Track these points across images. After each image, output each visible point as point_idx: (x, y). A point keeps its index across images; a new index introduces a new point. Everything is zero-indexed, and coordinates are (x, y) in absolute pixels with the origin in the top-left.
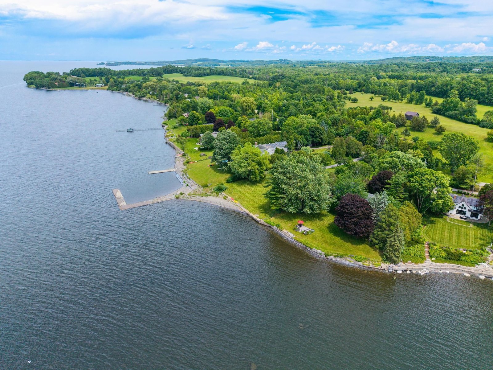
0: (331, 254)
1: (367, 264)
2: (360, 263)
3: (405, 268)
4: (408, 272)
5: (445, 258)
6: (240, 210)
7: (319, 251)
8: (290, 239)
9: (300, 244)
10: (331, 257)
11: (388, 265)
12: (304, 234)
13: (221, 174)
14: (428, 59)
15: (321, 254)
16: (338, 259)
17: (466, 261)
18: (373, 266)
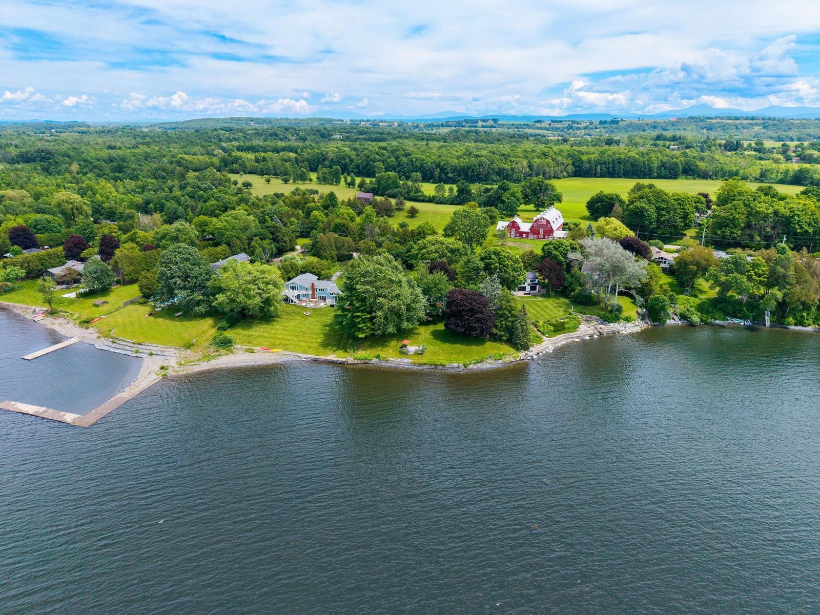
0: (469, 362)
1: (508, 359)
2: (501, 361)
3: (537, 351)
4: (541, 354)
5: (554, 331)
6: (297, 358)
7: (455, 365)
8: (407, 367)
9: (425, 367)
10: (471, 366)
11: (524, 354)
12: (418, 354)
13: (193, 322)
14: (252, 121)
15: (458, 367)
16: (479, 365)
17: (569, 328)
18: (512, 360)
